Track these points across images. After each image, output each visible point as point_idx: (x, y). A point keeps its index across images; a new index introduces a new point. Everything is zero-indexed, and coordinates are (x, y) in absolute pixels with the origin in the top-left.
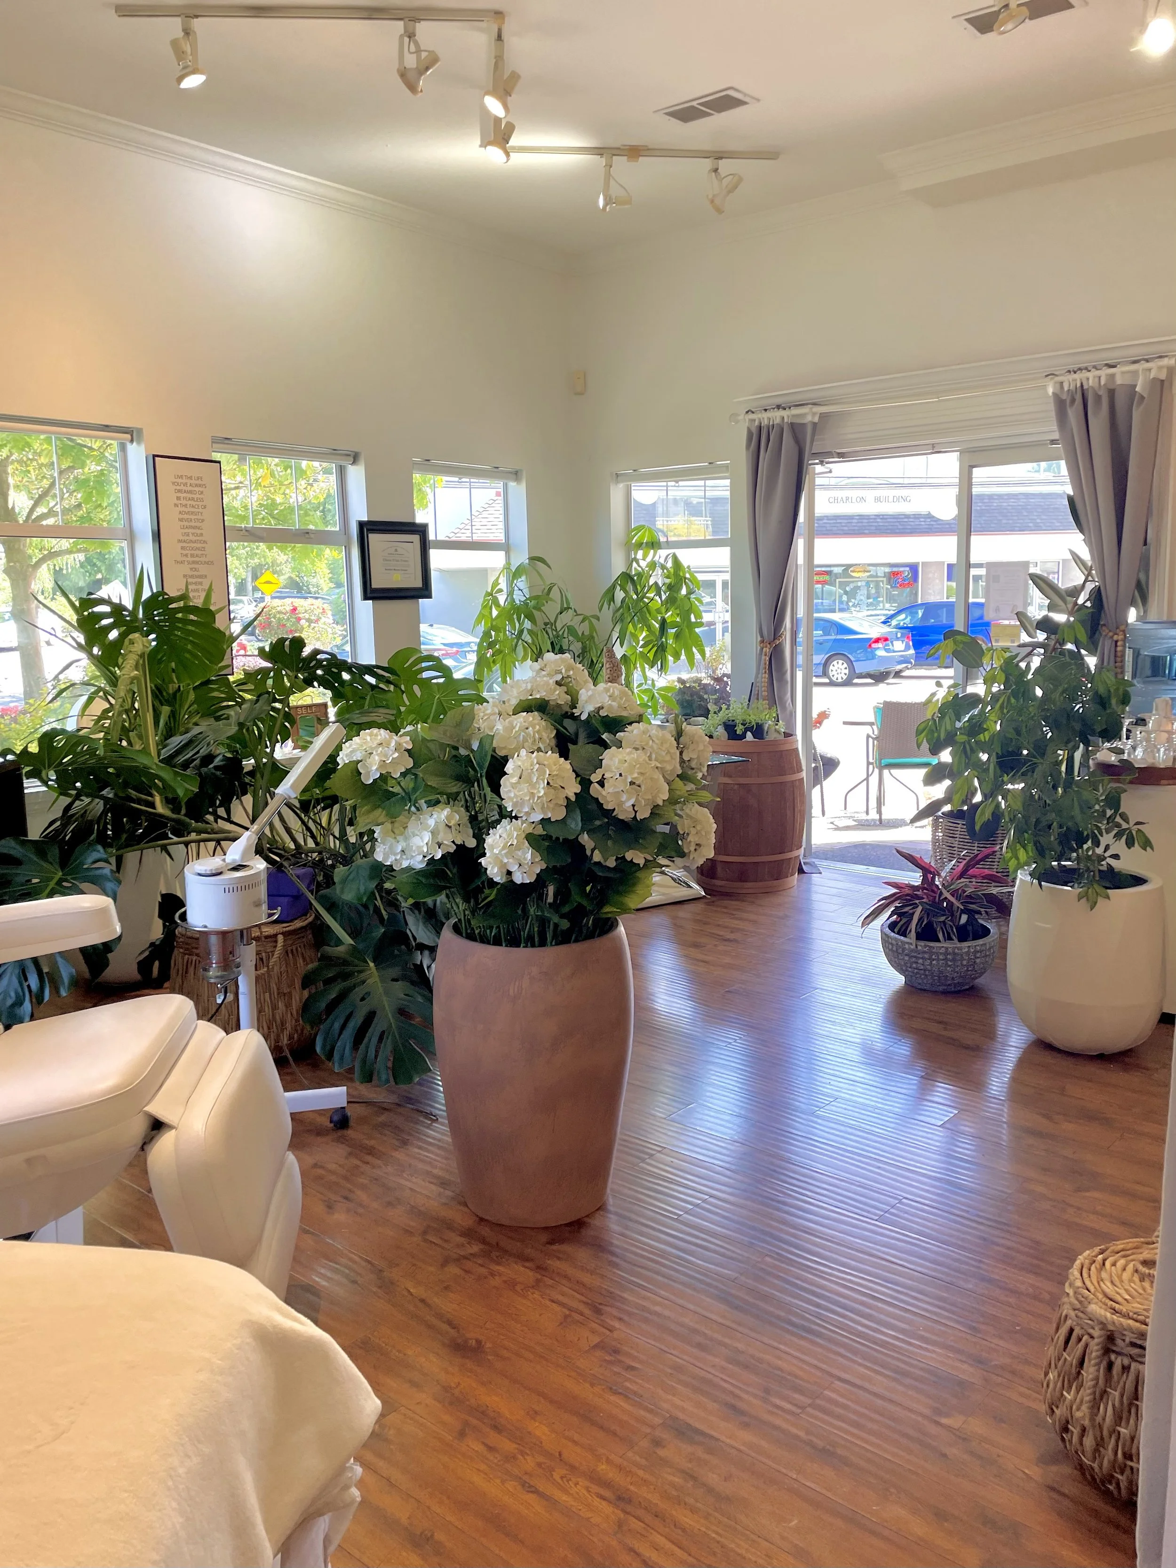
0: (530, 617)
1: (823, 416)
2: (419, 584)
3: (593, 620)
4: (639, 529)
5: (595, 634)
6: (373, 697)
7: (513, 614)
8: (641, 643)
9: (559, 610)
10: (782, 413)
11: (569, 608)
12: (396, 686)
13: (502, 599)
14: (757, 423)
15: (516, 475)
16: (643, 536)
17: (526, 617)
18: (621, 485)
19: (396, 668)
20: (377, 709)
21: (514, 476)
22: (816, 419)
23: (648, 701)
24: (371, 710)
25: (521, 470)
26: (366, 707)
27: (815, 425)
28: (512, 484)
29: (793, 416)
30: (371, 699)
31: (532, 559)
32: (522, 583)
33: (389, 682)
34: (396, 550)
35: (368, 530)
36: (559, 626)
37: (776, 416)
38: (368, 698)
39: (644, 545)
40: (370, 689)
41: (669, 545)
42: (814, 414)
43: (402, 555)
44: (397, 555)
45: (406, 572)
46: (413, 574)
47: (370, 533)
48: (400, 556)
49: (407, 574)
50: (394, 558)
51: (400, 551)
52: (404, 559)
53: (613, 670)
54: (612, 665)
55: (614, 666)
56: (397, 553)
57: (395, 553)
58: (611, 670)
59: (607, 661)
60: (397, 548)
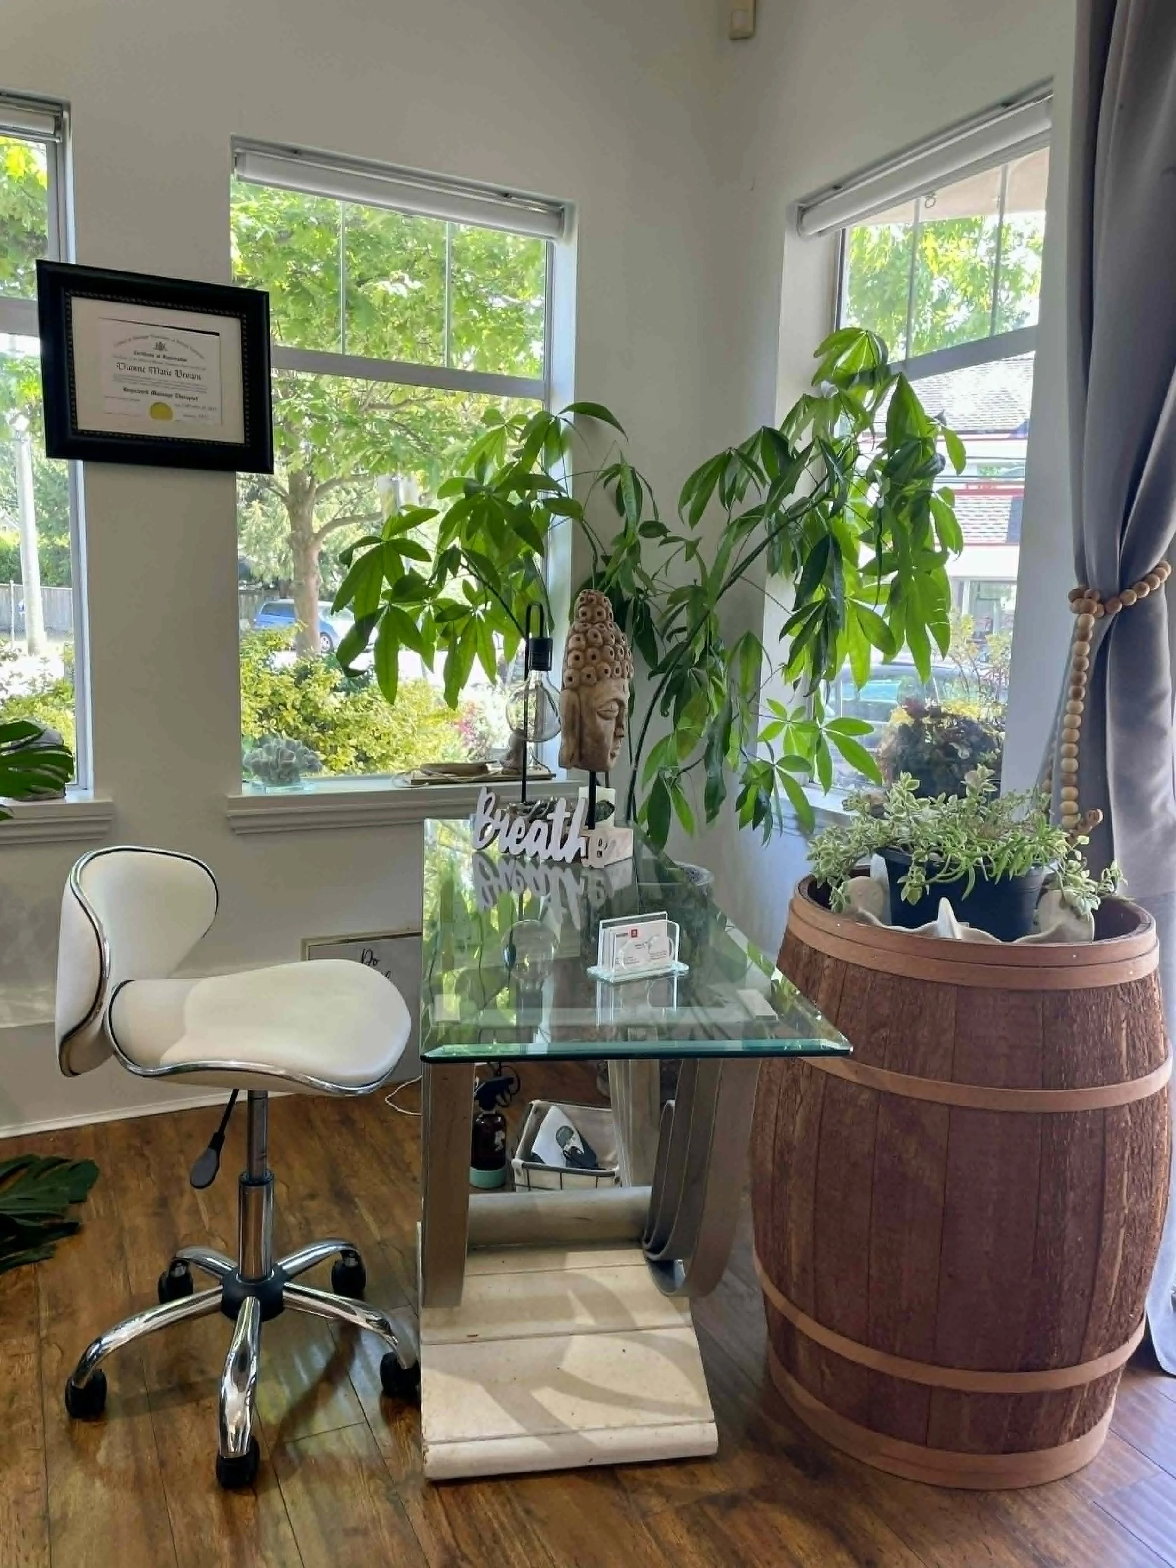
2: (231, 433)
15: (560, 216)
21: (557, 220)
34: (160, 347)
35: (68, 288)
43: (181, 359)
44: (161, 360)
45: (192, 403)
46: (215, 409)
47: (76, 296)
48: (173, 362)
49: (195, 407)
50: (156, 365)
51: (172, 349)
52: (186, 371)
53: (585, 658)
54: (583, 642)
55: (589, 645)
56: (162, 353)
57: (157, 352)
58: (577, 658)
59: (574, 631)
60: (163, 342)
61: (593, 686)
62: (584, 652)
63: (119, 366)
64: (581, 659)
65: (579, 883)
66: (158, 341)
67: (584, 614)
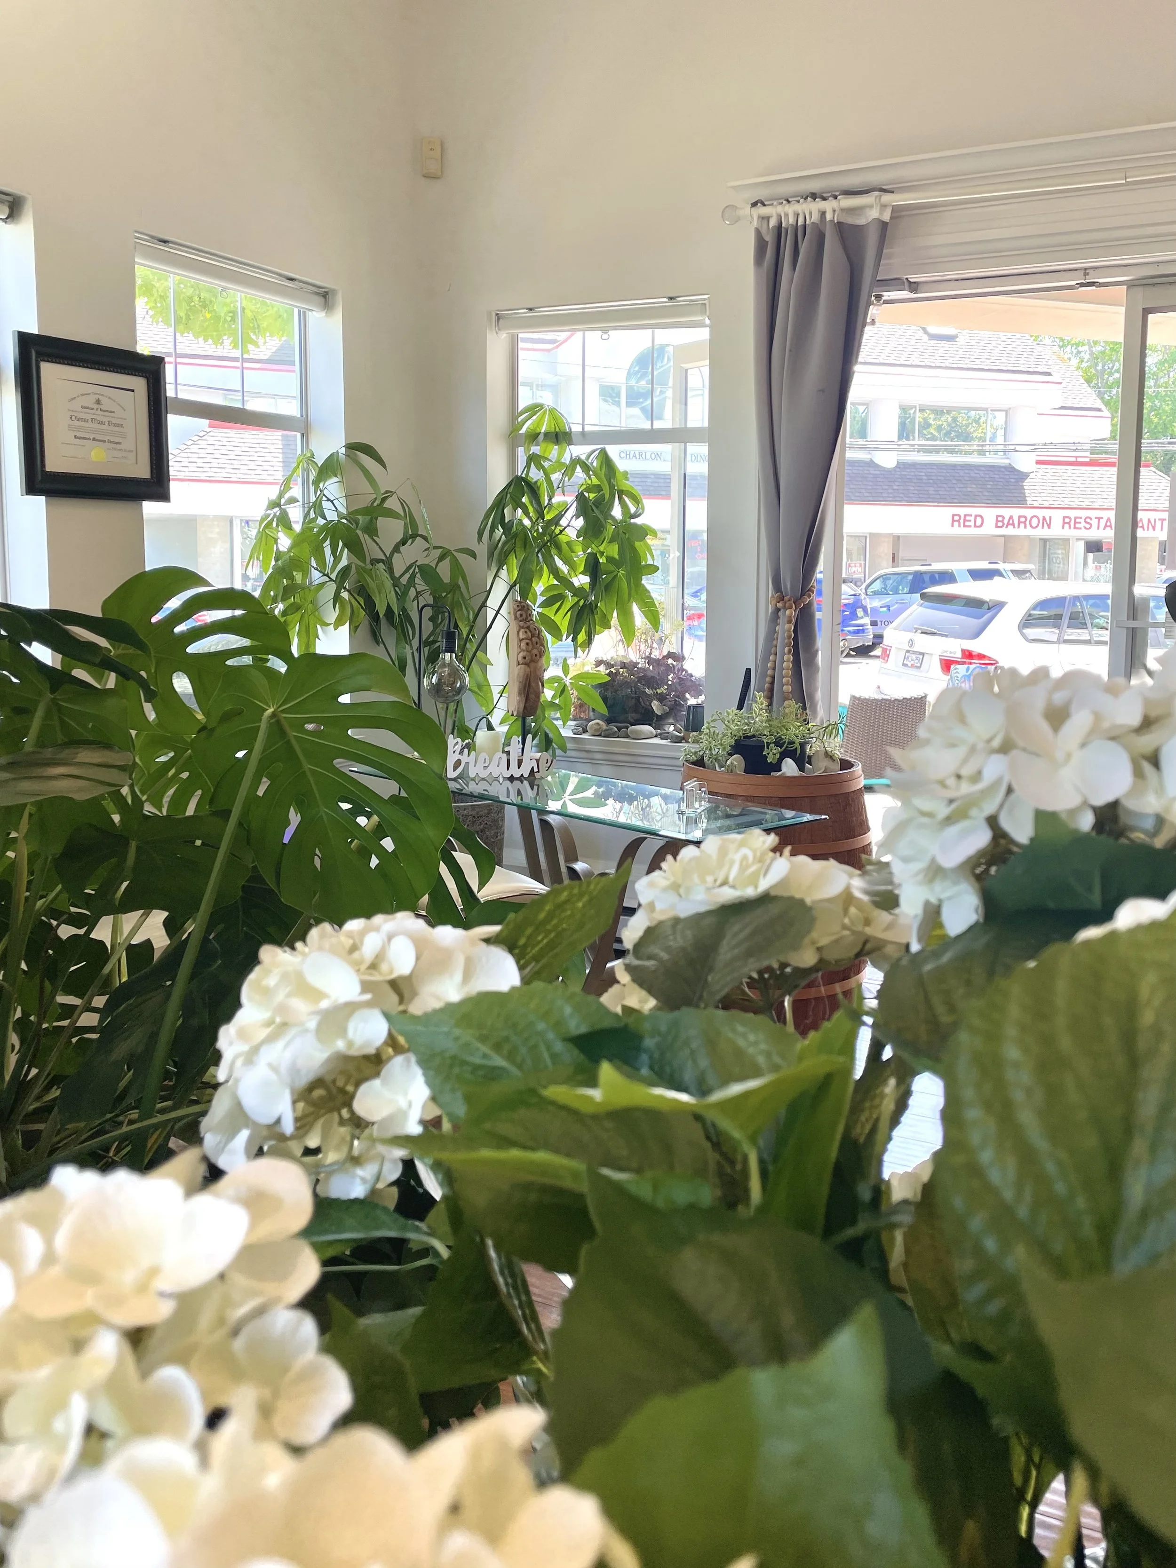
0: (354, 546)
1: (898, 212)
2: (142, 470)
3: (462, 558)
4: (534, 409)
5: (461, 582)
6: (55, 708)
7: (324, 540)
8: (540, 600)
9: (400, 536)
10: (820, 205)
11: (414, 536)
12: (125, 674)
13: (296, 514)
14: (773, 222)
15: (325, 297)
16: (540, 422)
17: (345, 545)
18: (504, 335)
19: (130, 618)
20: (65, 754)
21: (323, 299)
22: (886, 217)
23: (554, 697)
24: (48, 752)
25: (334, 292)
26: (29, 742)
27: (884, 226)
28: (316, 316)
29: (843, 210)
30: (47, 716)
31: (352, 447)
32: (332, 487)
33: (106, 664)
34: (98, 402)
35: (38, 354)
36: (399, 565)
37: (811, 210)
38: (39, 714)
39: (541, 437)
40: (45, 687)
41: (585, 437)
42: (884, 206)
43: (111, 412)
44: (99, 412)
45: (118, 446)
46: (132, 451)
47: (44, 360)
48: (106, 414)
49: (120, 450)
50: (95, 417)
51: (106, 404)
52: (114, 421)
53: (532, 644)
54: (529, 634)
55: (533, 636)
56: (99, 407)
57: (96, 406)
58: (527, 644)
59: (521, 627)
60: (101, 398)
61: (537, 662)
62: (531, 640)
63: (71, 418)
64: (530, 644)
65: (532, 789)
66: (97, 396)
67: (521, 615)
